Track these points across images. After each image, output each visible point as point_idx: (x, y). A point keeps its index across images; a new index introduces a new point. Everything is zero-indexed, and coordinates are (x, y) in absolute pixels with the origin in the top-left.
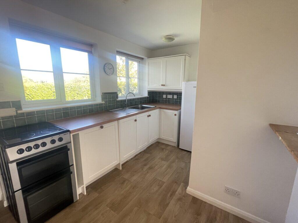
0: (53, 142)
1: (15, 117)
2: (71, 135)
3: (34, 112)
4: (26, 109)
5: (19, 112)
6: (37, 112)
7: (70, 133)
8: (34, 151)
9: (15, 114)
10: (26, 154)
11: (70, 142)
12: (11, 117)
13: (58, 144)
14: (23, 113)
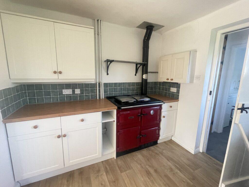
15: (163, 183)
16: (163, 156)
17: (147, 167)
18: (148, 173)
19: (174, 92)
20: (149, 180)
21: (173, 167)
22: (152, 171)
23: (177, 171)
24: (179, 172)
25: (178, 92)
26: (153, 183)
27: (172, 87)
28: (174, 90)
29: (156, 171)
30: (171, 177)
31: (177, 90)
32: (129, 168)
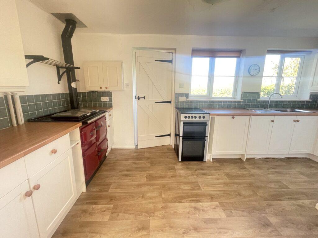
0: (200, 117)
1: (185, 102)
2: (211, 116)
3: (193, 101)
4: (190, 99)
5: (187, 100)
6: (195, 101)
7: (210, 115)
8: (190, 119)
9: (185, 100)
10: (187, 119)
11: (209, 121)
12: (183, 102)
13: (202, 119)
14: (189, 101)
15: (140, 172)
16: (121, 160)
17: (120, 173)
18: (126, 175)
19: (106, 101)
20: (131, 178)
21: (133, 161)
22: (126, 173)
23: (137, 162)
24: (139, 161)
25: (111, 100)
26: (135, 176)
27: (103, 96)
28: (105, 99)
29: (128, 171)
30: (139, 166)
31: (109, 98)
32: (109, 185)
